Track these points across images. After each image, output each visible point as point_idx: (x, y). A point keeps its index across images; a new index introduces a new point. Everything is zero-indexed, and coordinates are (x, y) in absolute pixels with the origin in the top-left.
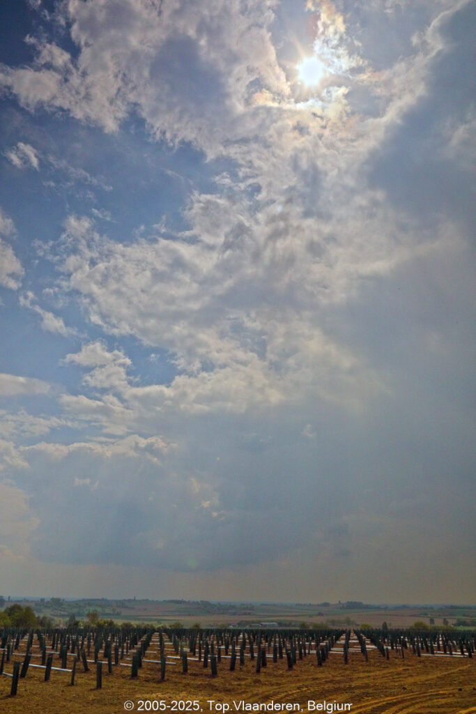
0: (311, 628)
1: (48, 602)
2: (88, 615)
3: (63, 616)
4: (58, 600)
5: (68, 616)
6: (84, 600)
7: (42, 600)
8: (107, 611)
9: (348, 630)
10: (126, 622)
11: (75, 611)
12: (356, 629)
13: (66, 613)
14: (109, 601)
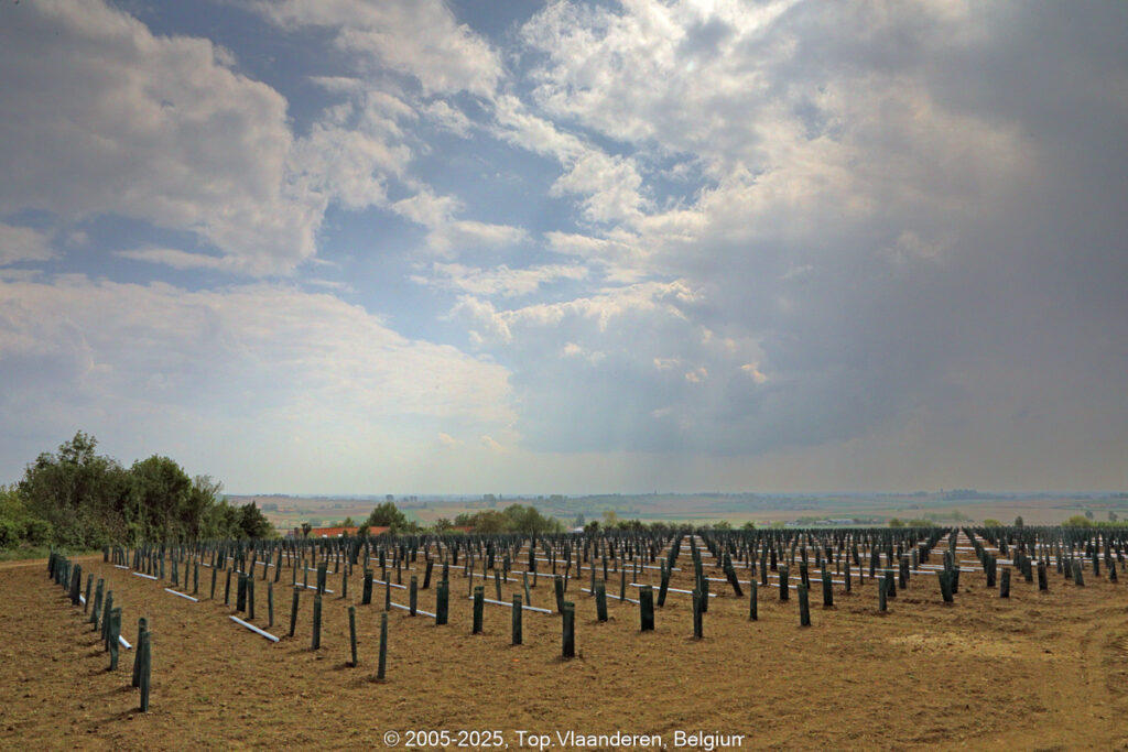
0: (907, 526)
1: (547, 500)
2: (605, 514)
3: (569, 516)
4: (560, 497)
5: (575, 515)
6: (591, 496)
7: (541, 498)
8: (622, 509)
9: (954, 528)
10: (657, 521)
11: (581, 509)
12: (965, 527)
13: (572, 513)
14: (623, 497)
